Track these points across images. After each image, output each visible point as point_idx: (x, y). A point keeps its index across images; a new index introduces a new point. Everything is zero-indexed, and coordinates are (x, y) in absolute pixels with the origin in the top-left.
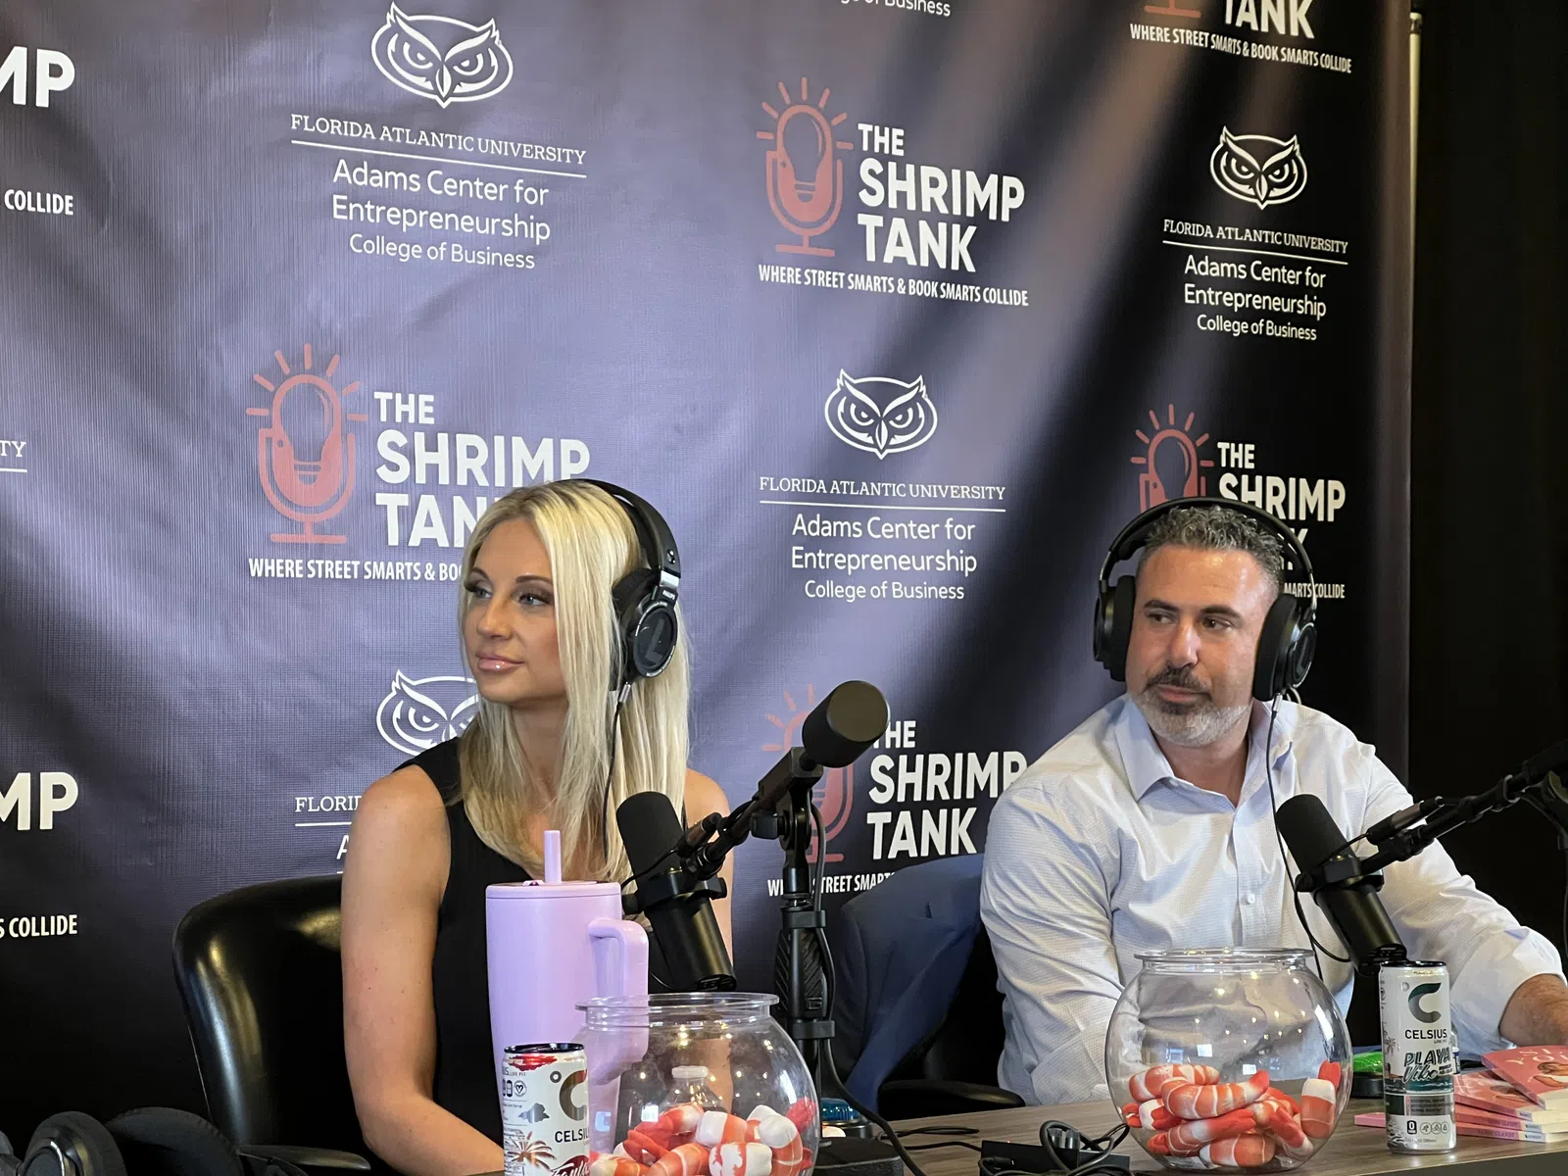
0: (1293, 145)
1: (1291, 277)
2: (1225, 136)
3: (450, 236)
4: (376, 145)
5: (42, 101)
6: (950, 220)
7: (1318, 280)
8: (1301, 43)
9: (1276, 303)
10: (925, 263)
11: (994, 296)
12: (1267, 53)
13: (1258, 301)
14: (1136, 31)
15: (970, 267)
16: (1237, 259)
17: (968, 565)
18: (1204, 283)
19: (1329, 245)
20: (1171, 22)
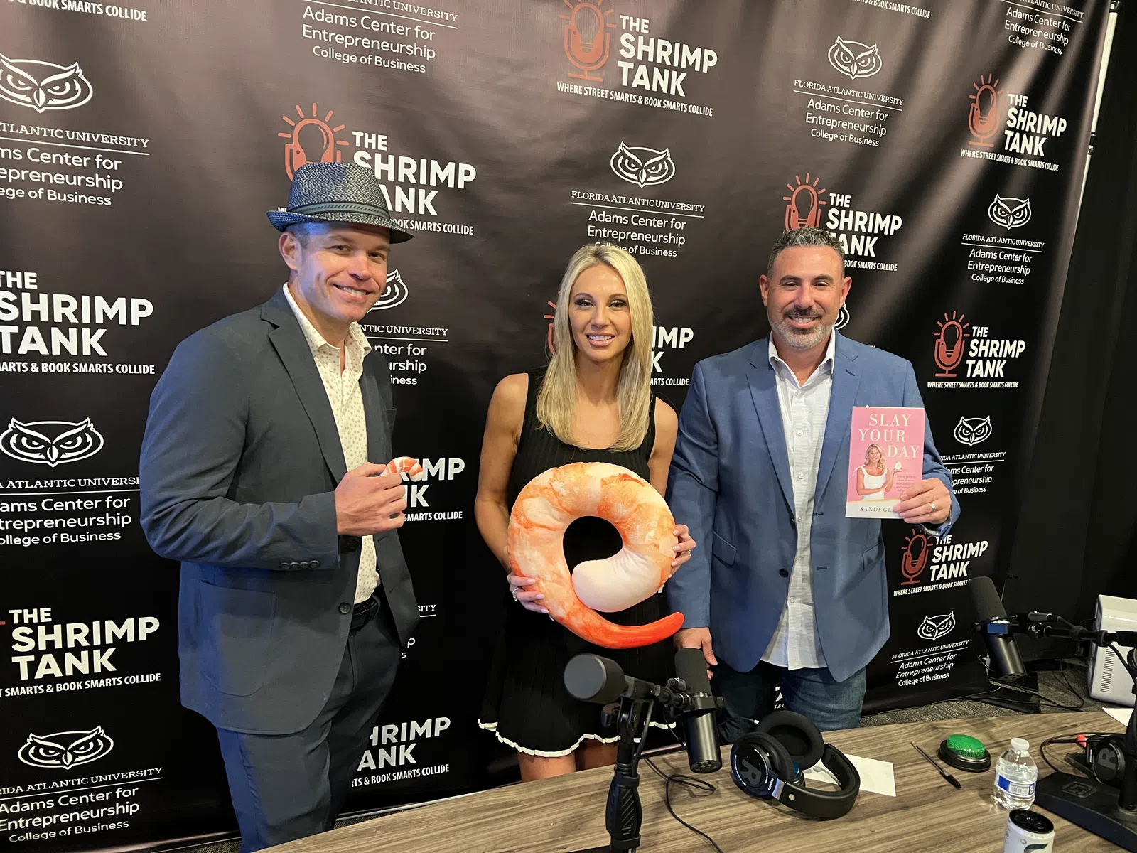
0: (1027, 202)
1: (1017, 258)
2: (997, 198)
3: (641, 242)
4: (610, 204)
5: (461, 186)
6: (866, 234)
7: (1029, 259)
8: (1038, 158)
9: (1008, 269)
10: (853, 253)
11: (882, 266)
12: (1022, 162)
13: (1000, 268)
14: (963, 153)
15: (873, 255)
16: (993, 250)
18: (976, 260)
19: (1036, 244)
20: (980, 149)
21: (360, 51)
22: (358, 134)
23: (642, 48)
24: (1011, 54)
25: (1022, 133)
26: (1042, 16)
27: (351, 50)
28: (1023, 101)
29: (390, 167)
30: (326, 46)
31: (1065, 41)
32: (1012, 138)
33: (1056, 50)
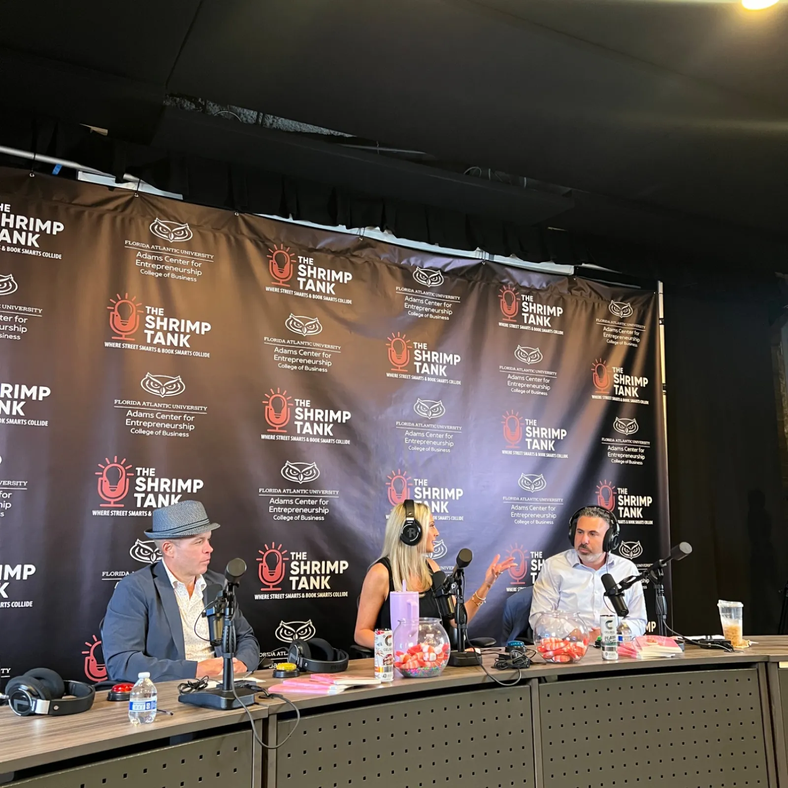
0: (635, 420)
1: (636, 450)
2: (617, 419)
3: (431, 446)
4: (415, 427)
5: (344, 421)
6: (548, 439)
7: (643, 451)
9: (631, 456)
10: (542, 449)
11: (559, 456)
12: (627, 400)
13: (627, 456)
14: (593, 397)
15: (553, 450)
16: (621, 446)
17: (554, 516)
18: (613, 452)
19: (645, 443)
20: (602, 395)
21: (298, 364)
22: (297, 400)
23: (424, 356)
24: (609, 348)
25: (624, 386)
26: (622, 329)
27: (295, 364)
28: (621, 370)
29: (311, 414)
30: (284, 363)
31: (638, 340)
32: (619, 389)
33: (633, 345)
